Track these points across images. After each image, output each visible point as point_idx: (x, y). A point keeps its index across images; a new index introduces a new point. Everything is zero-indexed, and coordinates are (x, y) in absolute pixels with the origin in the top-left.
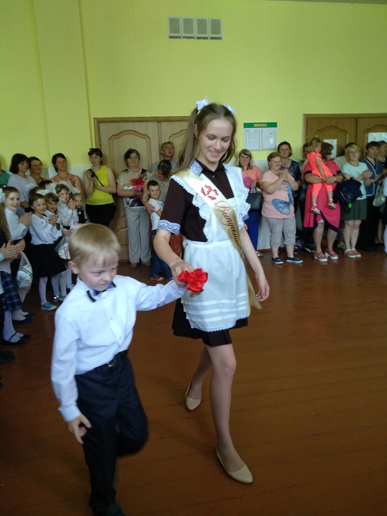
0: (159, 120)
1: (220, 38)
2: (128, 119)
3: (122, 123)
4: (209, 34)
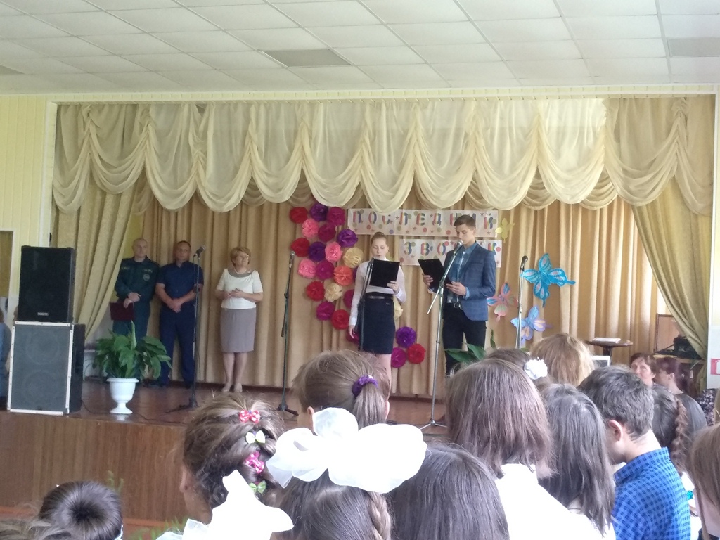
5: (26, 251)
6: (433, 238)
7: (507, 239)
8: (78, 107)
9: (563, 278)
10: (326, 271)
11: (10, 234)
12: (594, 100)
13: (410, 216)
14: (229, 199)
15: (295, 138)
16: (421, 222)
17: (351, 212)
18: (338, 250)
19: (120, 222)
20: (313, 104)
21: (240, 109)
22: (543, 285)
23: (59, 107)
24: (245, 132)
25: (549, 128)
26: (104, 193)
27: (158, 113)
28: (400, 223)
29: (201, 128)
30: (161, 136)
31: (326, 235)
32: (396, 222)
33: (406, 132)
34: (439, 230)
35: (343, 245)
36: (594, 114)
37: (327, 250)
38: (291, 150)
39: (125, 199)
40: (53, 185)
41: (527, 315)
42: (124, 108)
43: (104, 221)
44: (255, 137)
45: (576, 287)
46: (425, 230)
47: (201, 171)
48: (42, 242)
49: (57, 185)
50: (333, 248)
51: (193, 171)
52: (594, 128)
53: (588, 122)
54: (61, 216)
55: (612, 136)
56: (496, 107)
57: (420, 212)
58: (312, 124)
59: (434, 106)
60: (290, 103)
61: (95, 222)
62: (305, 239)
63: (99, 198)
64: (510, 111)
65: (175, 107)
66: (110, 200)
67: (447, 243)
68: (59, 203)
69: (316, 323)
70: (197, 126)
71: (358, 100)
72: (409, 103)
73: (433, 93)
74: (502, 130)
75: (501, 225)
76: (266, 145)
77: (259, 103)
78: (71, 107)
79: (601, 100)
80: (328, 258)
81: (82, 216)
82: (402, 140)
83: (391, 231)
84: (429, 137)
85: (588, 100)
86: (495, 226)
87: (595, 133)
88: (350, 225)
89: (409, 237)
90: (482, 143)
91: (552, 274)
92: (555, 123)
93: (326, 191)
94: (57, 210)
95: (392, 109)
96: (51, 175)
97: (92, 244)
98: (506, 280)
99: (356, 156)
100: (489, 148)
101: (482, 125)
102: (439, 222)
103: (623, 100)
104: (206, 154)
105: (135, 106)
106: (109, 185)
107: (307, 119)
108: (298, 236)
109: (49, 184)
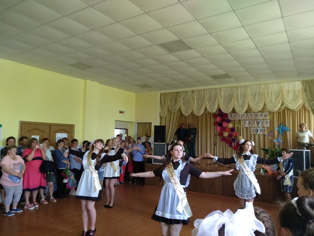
5: (155, 126)
6: (251, 120)
7: (271, 120)
8: (165, 94)
9: (287, 129)
10: (224, 129)
11: (151, 123)
12: (298, 82)
13: (245, 115)
14: (200, 112)
15: (216, 97)
16: (247, 116)
17: (229, 114)
18: (226, 124)
19: (175, 119)
20: (220, 88)
21: (202, 91)
22: (282, 131)
23: (161, 94)
24: (204, 96)
25: (285, 90)
26: (171, 113)
27: (183, 94)
28: (242, 117)
29: (193, 96)
30: (183, 99)
31: (223, 120)
32: (241, 116)
33: (245, 94)
34: (252, 118)
35: (227, 123)
36: (298, 85)
37: (223, 124)
38: (215, 100)
39: (176, 114)
41: (278, 139)
42: (175, 93)
43: (171, 119)
44: (206, 97)
45: (291, 131)
46: (249, 118)
47: (193, 106)
48: (158, 124)
49: (161, 112)
50: (225, 123)
51: (191, 106)
52: (298, 90)
53: (297, 88)
54: (162, 118)
55: (304, 91)
56: (269, 86)
57: (247, 114)
58: (220, 93)
59: (252, 87)
60: (215, 88)
61: (169, 119)
62: (217, 122)
63: (170, 114)
64: (273, 87)
65: (187, 92)
66: (172, 114)
67: (255, 121)
68: (161, 116)
69: (221, 142)
70: (192, 96)
71: (232, 86)
72: (246, 86)
73: (252, 83)
74: (271, 92)
75: (269, 116)
76: (209, 99)
77: (207, 89)
78: (163, 94)
79: (300, 82)
80: (224, 126)
81: (166, 118)
82: (244, 96)
83: (240, 119)
84: (252, 94)
85: (296, 82)
86: (267, 116)
87: (299, 91)
88: (229, 118)
89: (244, 120)
90: (266, 95)
91: (284, 128)
92: (286, 89)
93: (225, 109)
94: (161, 117)
95: (241, 88)
96: (159, 109)
97: (169, 125)
98: (271, 130)
99: (232, 100)
100: (268, 96)
101: (266, 91)
102: (252, 116)
103: (307, 81)
104: (194, 102)
105: (177, 93)
106: (172, 111)
107: (219, 92)
108: (216, 121)
109: (159, 112)
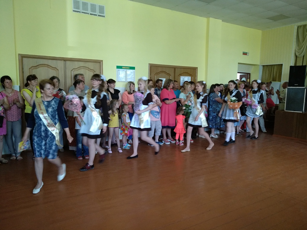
0: (65, 60)
1: (104, 16)
2: (44, 57)
3: (40, 60)
4: (98, 13)
5: (291, 67)
8: (305, 26)
23: (298, 27)
40: (295, 50)
49: (297, 50)
54: (298, 58)
68: (297, 54)
78: (302, 26)
81: (304, 58)
94: (296, 57)
96: (295, 47)
109: (294, 50)
